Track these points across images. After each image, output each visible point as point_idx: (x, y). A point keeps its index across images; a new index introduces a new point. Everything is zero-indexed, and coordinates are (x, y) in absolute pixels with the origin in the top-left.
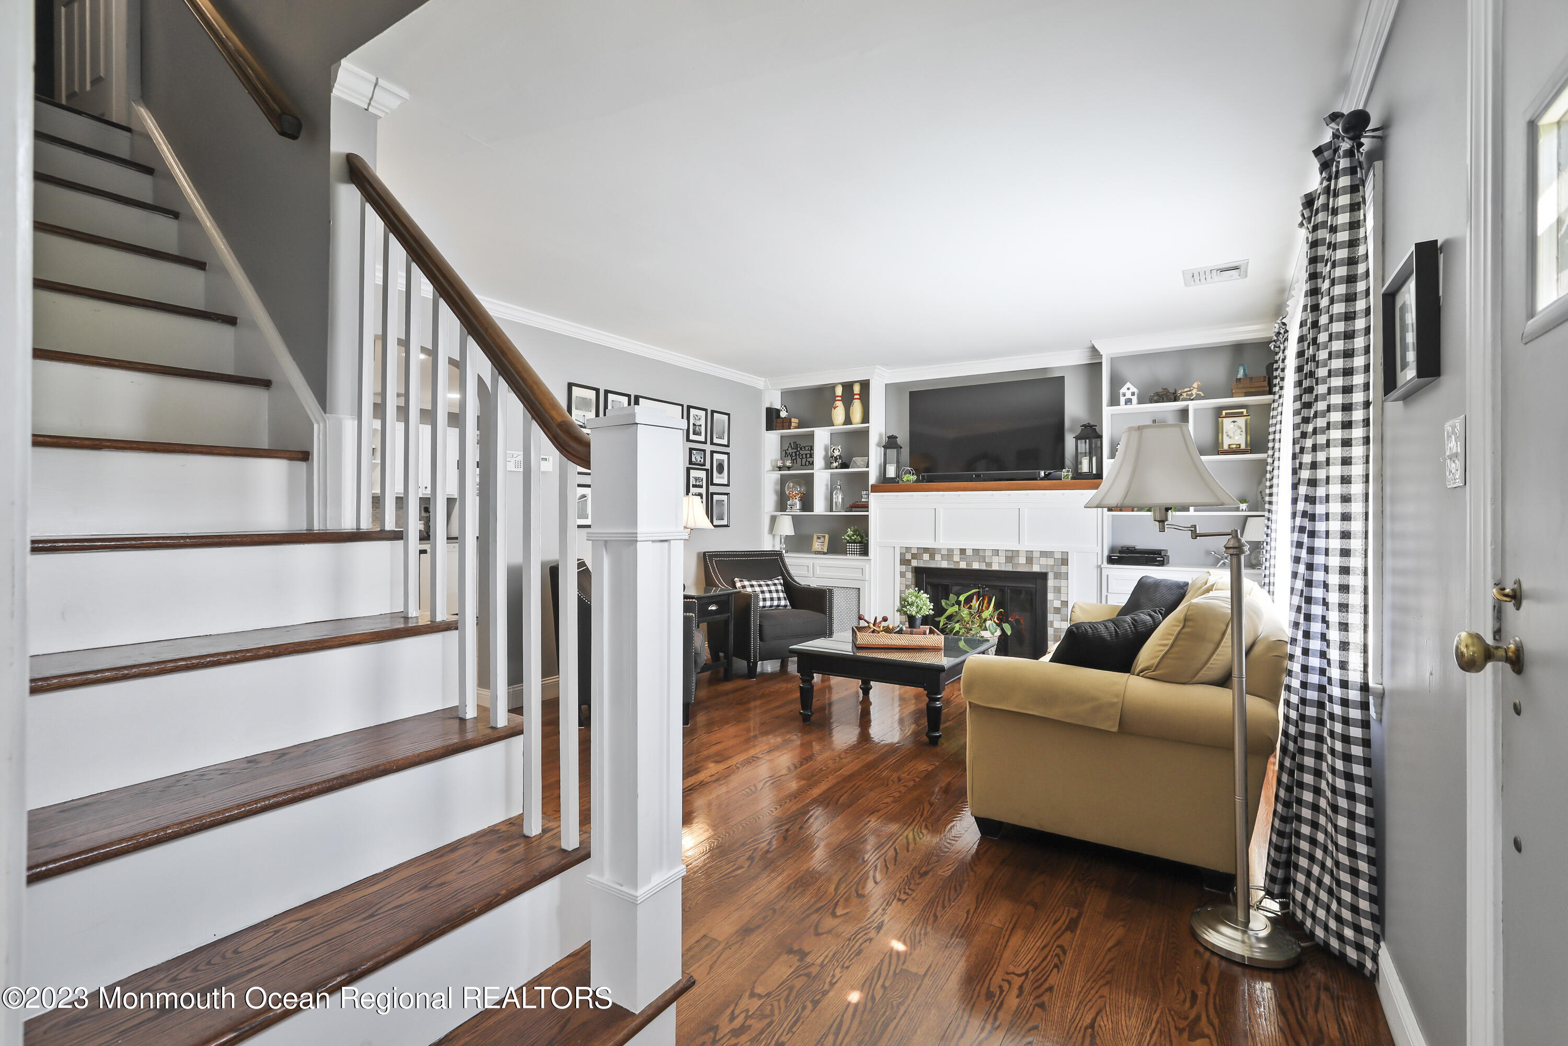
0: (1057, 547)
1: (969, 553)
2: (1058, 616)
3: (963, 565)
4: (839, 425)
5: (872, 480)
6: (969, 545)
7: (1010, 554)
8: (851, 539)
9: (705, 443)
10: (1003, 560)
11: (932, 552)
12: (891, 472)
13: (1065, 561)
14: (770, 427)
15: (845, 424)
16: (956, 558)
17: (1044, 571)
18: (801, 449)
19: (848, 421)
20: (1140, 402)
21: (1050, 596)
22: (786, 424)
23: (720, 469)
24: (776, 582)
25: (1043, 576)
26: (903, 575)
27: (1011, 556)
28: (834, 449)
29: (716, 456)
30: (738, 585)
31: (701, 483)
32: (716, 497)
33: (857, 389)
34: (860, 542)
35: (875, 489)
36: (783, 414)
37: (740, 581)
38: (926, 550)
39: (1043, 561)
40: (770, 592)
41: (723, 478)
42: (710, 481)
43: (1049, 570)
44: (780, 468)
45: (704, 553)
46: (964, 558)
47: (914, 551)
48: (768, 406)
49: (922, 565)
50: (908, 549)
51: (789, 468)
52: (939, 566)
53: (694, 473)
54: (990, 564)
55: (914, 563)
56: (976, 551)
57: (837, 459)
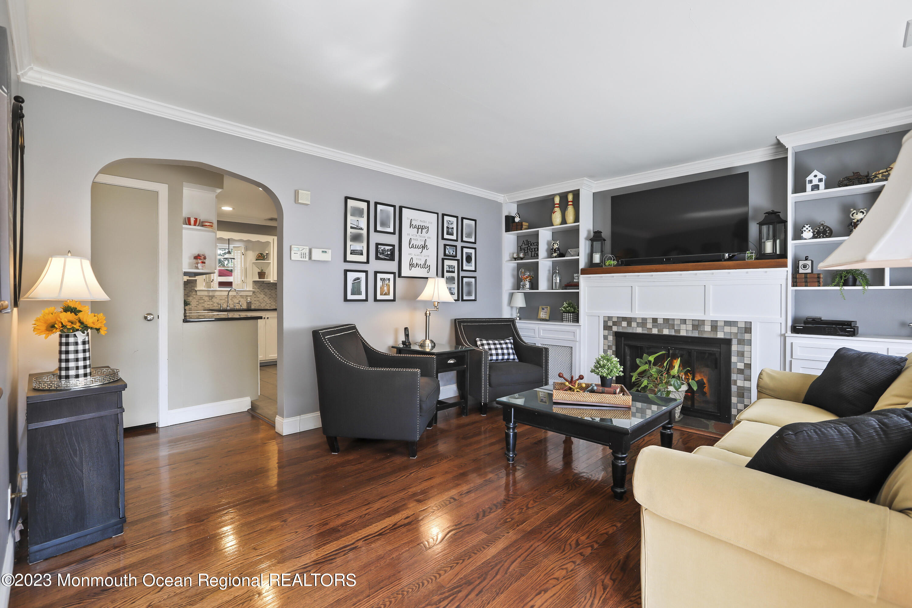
0: (741, 317)
1: (660, 321)
2: (741, 376)
3: (655, 331)
4: (557, 225)
5: (582, 265)
6: (661, 315)
7: (696, 323)
8: (566, 310)
9: (456, 240)
10: (690, 327)
11: (629, 321)
12: (597, 258)
13: (748, 329)
14: (507, 230)
15: (561, 224)
16: (649, 325)
17: (728, 337)
18: (531, 245)
19: (564, 221)
20: (827, 187)
21: (734, 359)
22: (519, 226)
23: (469, 259)
24: (508, 341)
25: (727, 342)
26: (605, 338)
27: (698, 324)
28: (554, 243)
29: (465, 250)
30: (479, 343)
31: (453, 270)
32: (465, 280)
33: (570, 197)
34: (573, 313)
35: (584, 272)
36: (517, 220)
37: (480, 340)
38: (624, 319)
39: (727, 329)
40: (502, 349)
41: (471, 266)
42: (461, 268)
43: (732, 337)
44: (515, 259)
45: (455, 320)
46: (656, 326)
47: (615, 320)
48: (507, 214)
49: (621, 330)
50: (610, 318)
51: (522, 259)
52: (634, 331)
53: (447, 262)
54: (679, 331)
55: (615, 329)
56: (666, 320)
57: (556, 251)
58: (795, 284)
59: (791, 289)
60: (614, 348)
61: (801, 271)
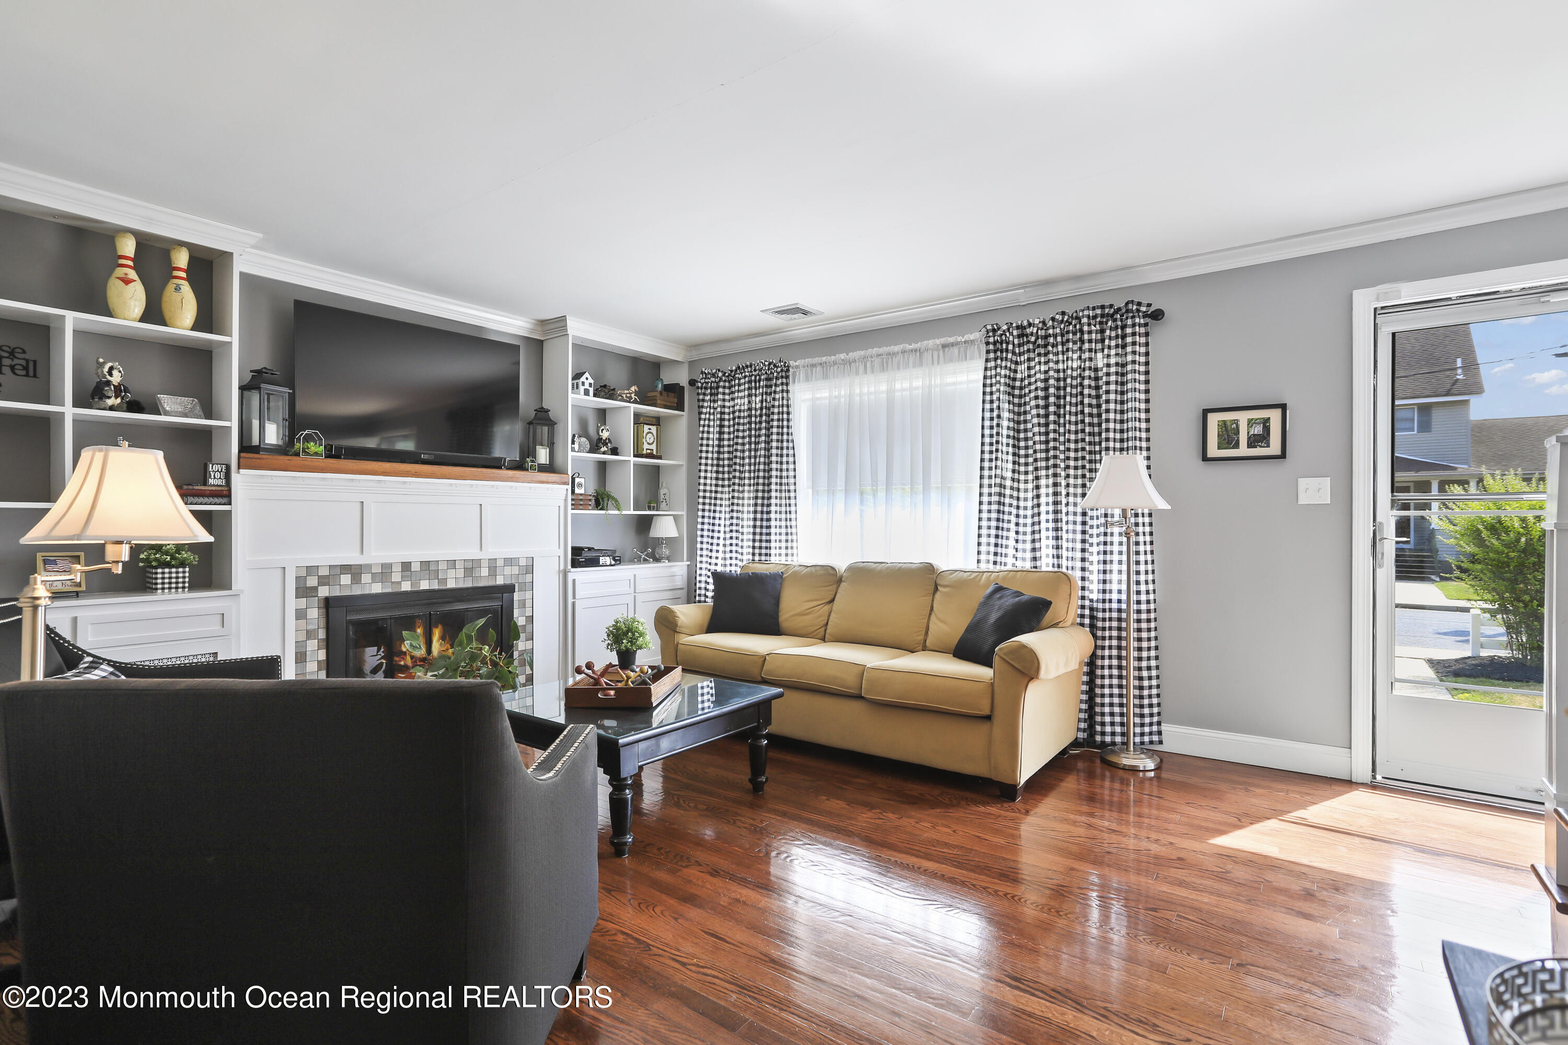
0: (520, 551)
1: (416, 567)
2: (523, 636)
3: (406, 587)
4: (128, 319)
5: (235, 446)
6: (416, 556)
7: (469, 565)
10: (461, 573)
11: (355, 571)
13: (529, 569)
15: (145, 319)
16: (396, 577)
17: (508, 582)
21: (516, 613)
25: (510, 589)
26: (301, 615)
27: (471, 567)
33: (181, 258)
35: (248, 462)
38: (346, 569)
39: (508, 571)
43: (514, 582)
46: (407, 576)
47: (324, 572)
49: (336, 592)
50: (311, 570)
52: (367, 592)
54: (444, 581)
55: (324, 592)
56: (425, 565)
57: (121, 391)
58: (575, 506)
59: (570, 512)
60: (322, 634)
61: (577, 491)
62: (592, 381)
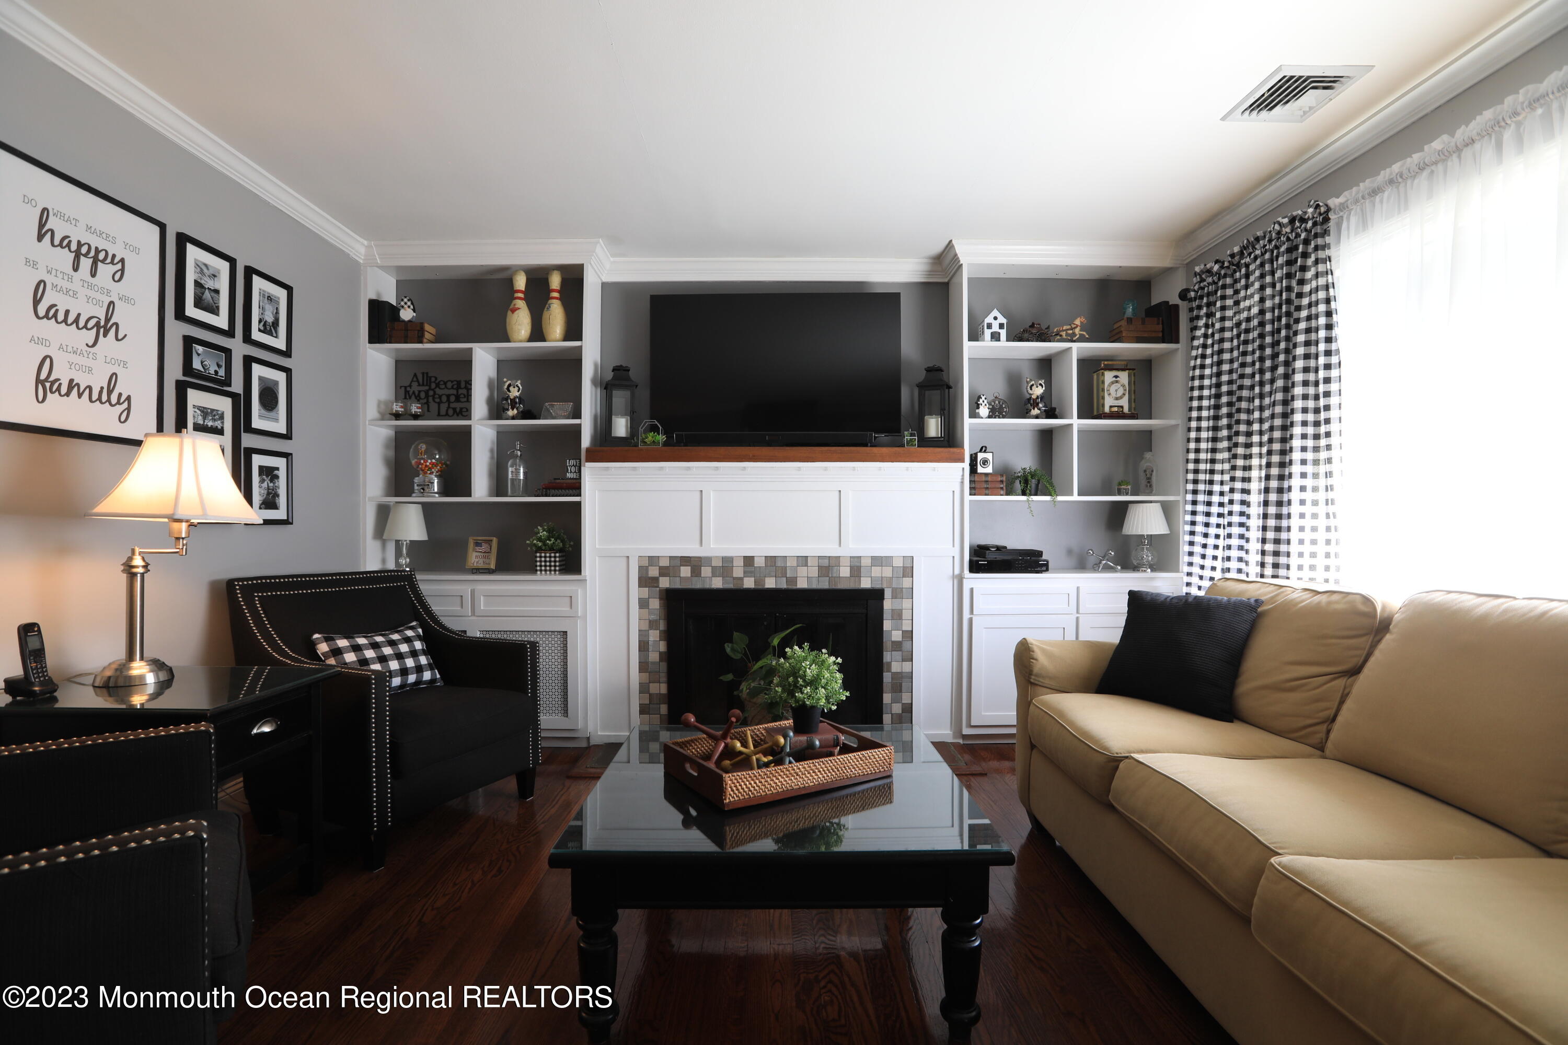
0: (895, 548)
1: (759, 563)
2: (898, 655)
3: (749, 583)
4: (521, 341)
5: (586, 441)
6: (760, 550)
7: (825, 563)
8: (545, 544)
9: (230, 333)
10: (814, 572)
11: (695, 564)
12: (621, 427)
13: (908, 571)
14: (377, 335)
15: (532, 339)
16: (738, 572)
17: (878, 586)
18: (438, 385)
19: (538, 334)
20: (1010, 339)
21: (887, 625)
22: (413, 332)
23: (269, 398)
24: (410, 633)
25: (877, 595)
26: (643, 604)
27: (828, 565)
28: (509, 385)
29: (258, 371)
30: (323, 648)
31: (218, 424)
32: (258, 461)
33: (555, 281)
34: (560, 551)
35: (594, 455)
36: (407, 314)
37: (327, 640)
38: (685, 560)
39: (876, 571)
40: (399, 656)
41: (277, 420)
42: (242, 421)
43: (884, 586)
44: (397, 416)
45: (230, 583)
46: (751, 572)
47: (665, 563)
48: (374, 297)
49: (677, 585)
50: (653, 560)
51: (416, 417)
52: (707, 586)
54: (794, 580)
55: (665, 583)
56: (771, 560)
57: (516, 403)
58: (974, 491)
59: (968, 498)
60: (662, 625)
61: (980, 470)
62: (1004, 321)
